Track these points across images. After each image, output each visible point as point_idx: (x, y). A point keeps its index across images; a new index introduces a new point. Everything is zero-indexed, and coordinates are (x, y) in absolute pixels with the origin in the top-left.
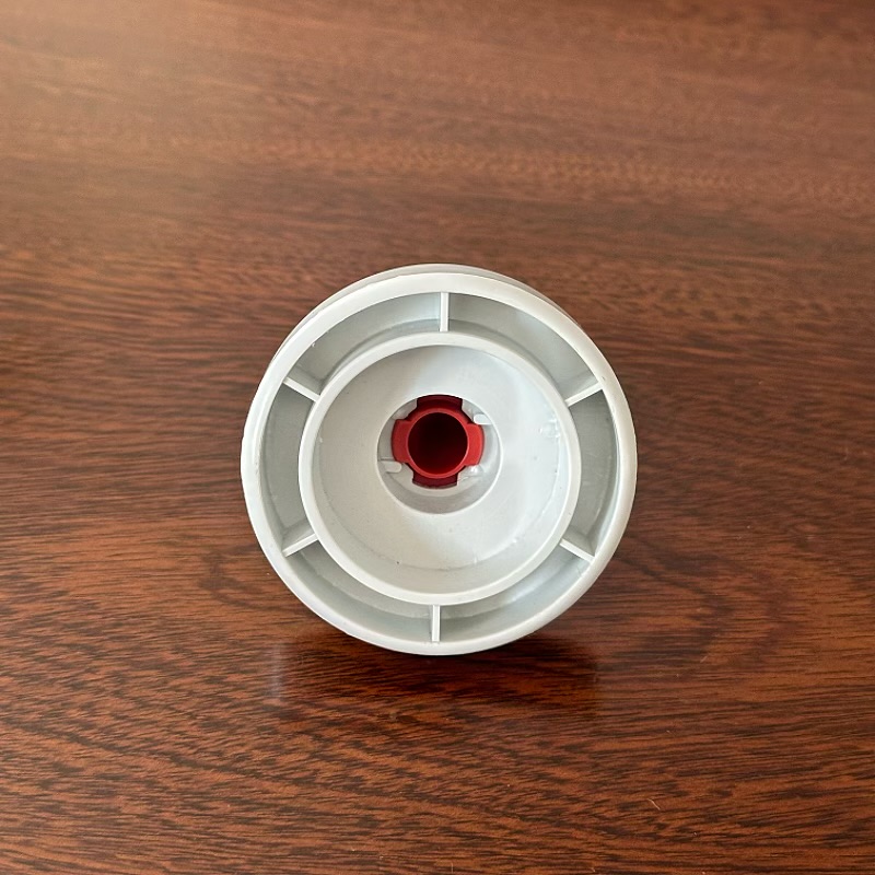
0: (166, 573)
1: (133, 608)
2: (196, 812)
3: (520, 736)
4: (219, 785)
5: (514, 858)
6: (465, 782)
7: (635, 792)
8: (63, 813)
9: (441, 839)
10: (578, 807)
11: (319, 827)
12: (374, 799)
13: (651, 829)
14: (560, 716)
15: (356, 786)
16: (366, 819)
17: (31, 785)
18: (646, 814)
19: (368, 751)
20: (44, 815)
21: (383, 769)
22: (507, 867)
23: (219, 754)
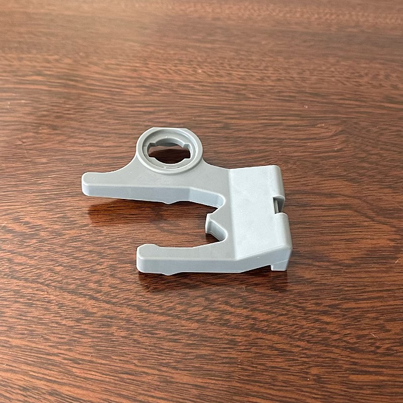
0: (134, 216)
1: (119, 233)
2: (150, 335)
3: (306, 300)
4: (160, 322)
5: (305, 362)
6: (279, 323)
7: (364, 329)
8: (86, 334)
9: (268, 352)
10: (336, 337)
11: (208, 345)
12: (235, 330)
13: (373, 349)
14: (325, 289)
15: (226, 324)
16: (232, 341)
17: (72, 321)
18: (370, 341)
19: (232, 306)
20: (78, 336)
21: (239, 315)
22: (301, 367)
23: (160, 306)
